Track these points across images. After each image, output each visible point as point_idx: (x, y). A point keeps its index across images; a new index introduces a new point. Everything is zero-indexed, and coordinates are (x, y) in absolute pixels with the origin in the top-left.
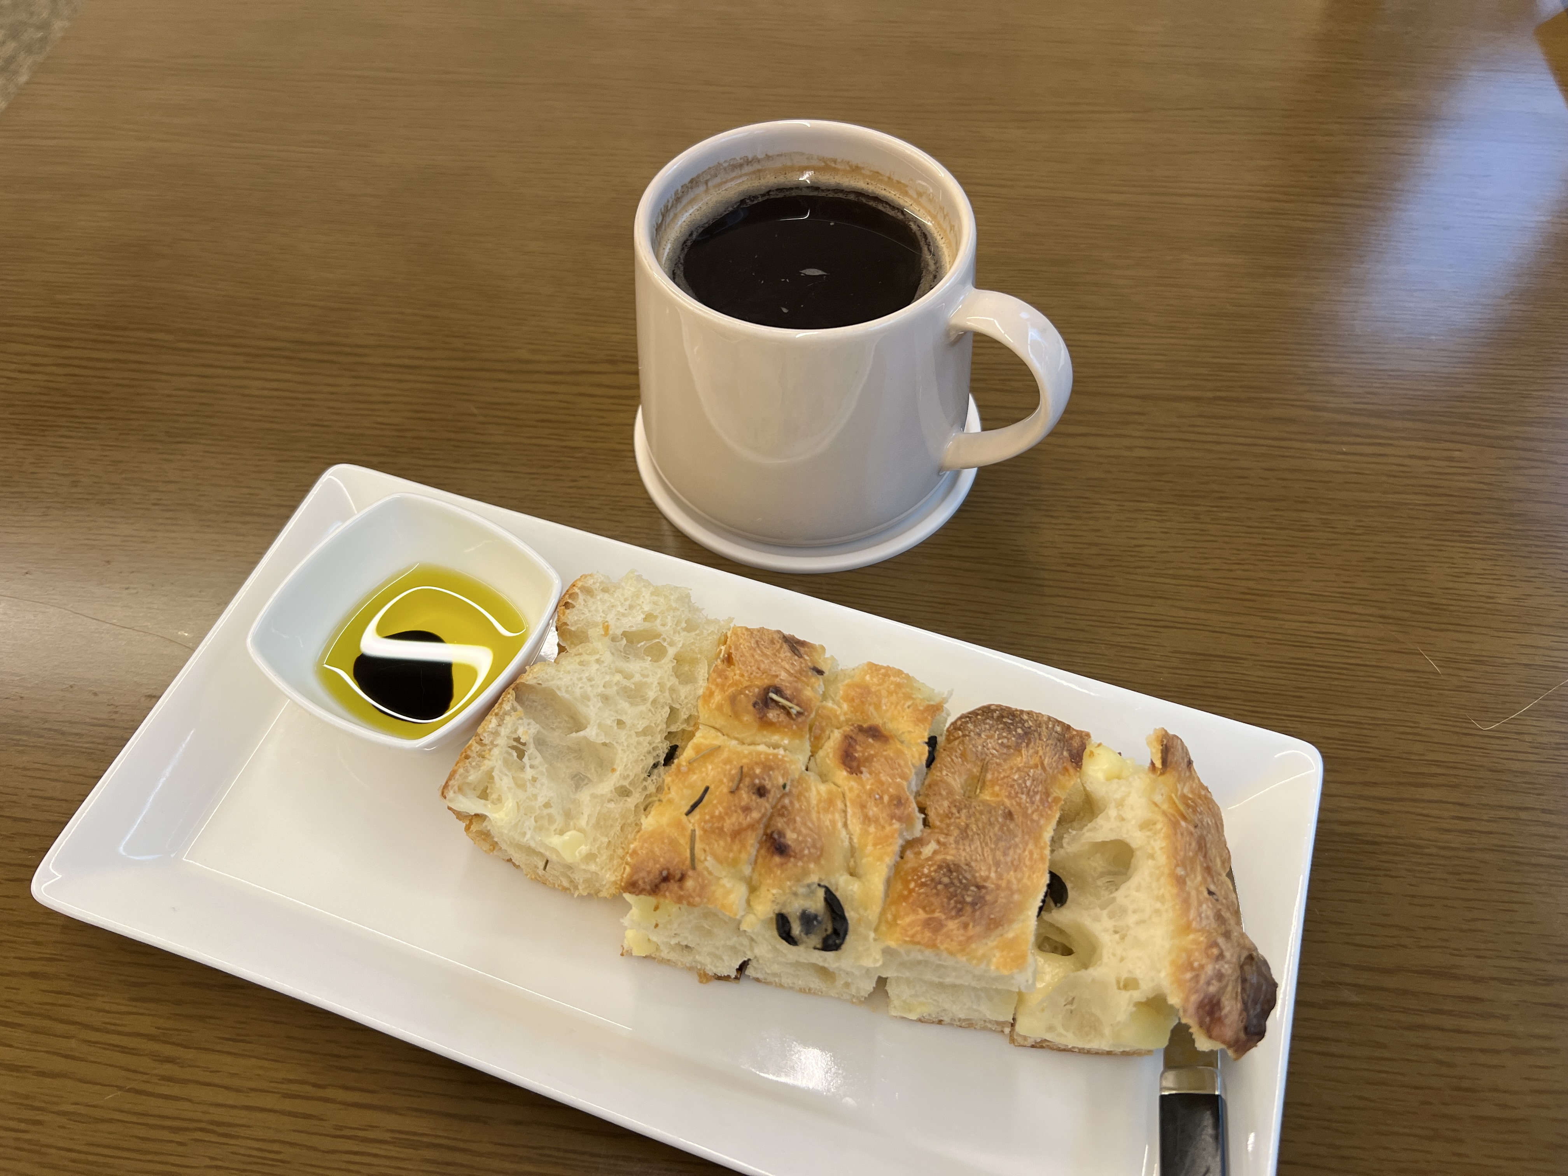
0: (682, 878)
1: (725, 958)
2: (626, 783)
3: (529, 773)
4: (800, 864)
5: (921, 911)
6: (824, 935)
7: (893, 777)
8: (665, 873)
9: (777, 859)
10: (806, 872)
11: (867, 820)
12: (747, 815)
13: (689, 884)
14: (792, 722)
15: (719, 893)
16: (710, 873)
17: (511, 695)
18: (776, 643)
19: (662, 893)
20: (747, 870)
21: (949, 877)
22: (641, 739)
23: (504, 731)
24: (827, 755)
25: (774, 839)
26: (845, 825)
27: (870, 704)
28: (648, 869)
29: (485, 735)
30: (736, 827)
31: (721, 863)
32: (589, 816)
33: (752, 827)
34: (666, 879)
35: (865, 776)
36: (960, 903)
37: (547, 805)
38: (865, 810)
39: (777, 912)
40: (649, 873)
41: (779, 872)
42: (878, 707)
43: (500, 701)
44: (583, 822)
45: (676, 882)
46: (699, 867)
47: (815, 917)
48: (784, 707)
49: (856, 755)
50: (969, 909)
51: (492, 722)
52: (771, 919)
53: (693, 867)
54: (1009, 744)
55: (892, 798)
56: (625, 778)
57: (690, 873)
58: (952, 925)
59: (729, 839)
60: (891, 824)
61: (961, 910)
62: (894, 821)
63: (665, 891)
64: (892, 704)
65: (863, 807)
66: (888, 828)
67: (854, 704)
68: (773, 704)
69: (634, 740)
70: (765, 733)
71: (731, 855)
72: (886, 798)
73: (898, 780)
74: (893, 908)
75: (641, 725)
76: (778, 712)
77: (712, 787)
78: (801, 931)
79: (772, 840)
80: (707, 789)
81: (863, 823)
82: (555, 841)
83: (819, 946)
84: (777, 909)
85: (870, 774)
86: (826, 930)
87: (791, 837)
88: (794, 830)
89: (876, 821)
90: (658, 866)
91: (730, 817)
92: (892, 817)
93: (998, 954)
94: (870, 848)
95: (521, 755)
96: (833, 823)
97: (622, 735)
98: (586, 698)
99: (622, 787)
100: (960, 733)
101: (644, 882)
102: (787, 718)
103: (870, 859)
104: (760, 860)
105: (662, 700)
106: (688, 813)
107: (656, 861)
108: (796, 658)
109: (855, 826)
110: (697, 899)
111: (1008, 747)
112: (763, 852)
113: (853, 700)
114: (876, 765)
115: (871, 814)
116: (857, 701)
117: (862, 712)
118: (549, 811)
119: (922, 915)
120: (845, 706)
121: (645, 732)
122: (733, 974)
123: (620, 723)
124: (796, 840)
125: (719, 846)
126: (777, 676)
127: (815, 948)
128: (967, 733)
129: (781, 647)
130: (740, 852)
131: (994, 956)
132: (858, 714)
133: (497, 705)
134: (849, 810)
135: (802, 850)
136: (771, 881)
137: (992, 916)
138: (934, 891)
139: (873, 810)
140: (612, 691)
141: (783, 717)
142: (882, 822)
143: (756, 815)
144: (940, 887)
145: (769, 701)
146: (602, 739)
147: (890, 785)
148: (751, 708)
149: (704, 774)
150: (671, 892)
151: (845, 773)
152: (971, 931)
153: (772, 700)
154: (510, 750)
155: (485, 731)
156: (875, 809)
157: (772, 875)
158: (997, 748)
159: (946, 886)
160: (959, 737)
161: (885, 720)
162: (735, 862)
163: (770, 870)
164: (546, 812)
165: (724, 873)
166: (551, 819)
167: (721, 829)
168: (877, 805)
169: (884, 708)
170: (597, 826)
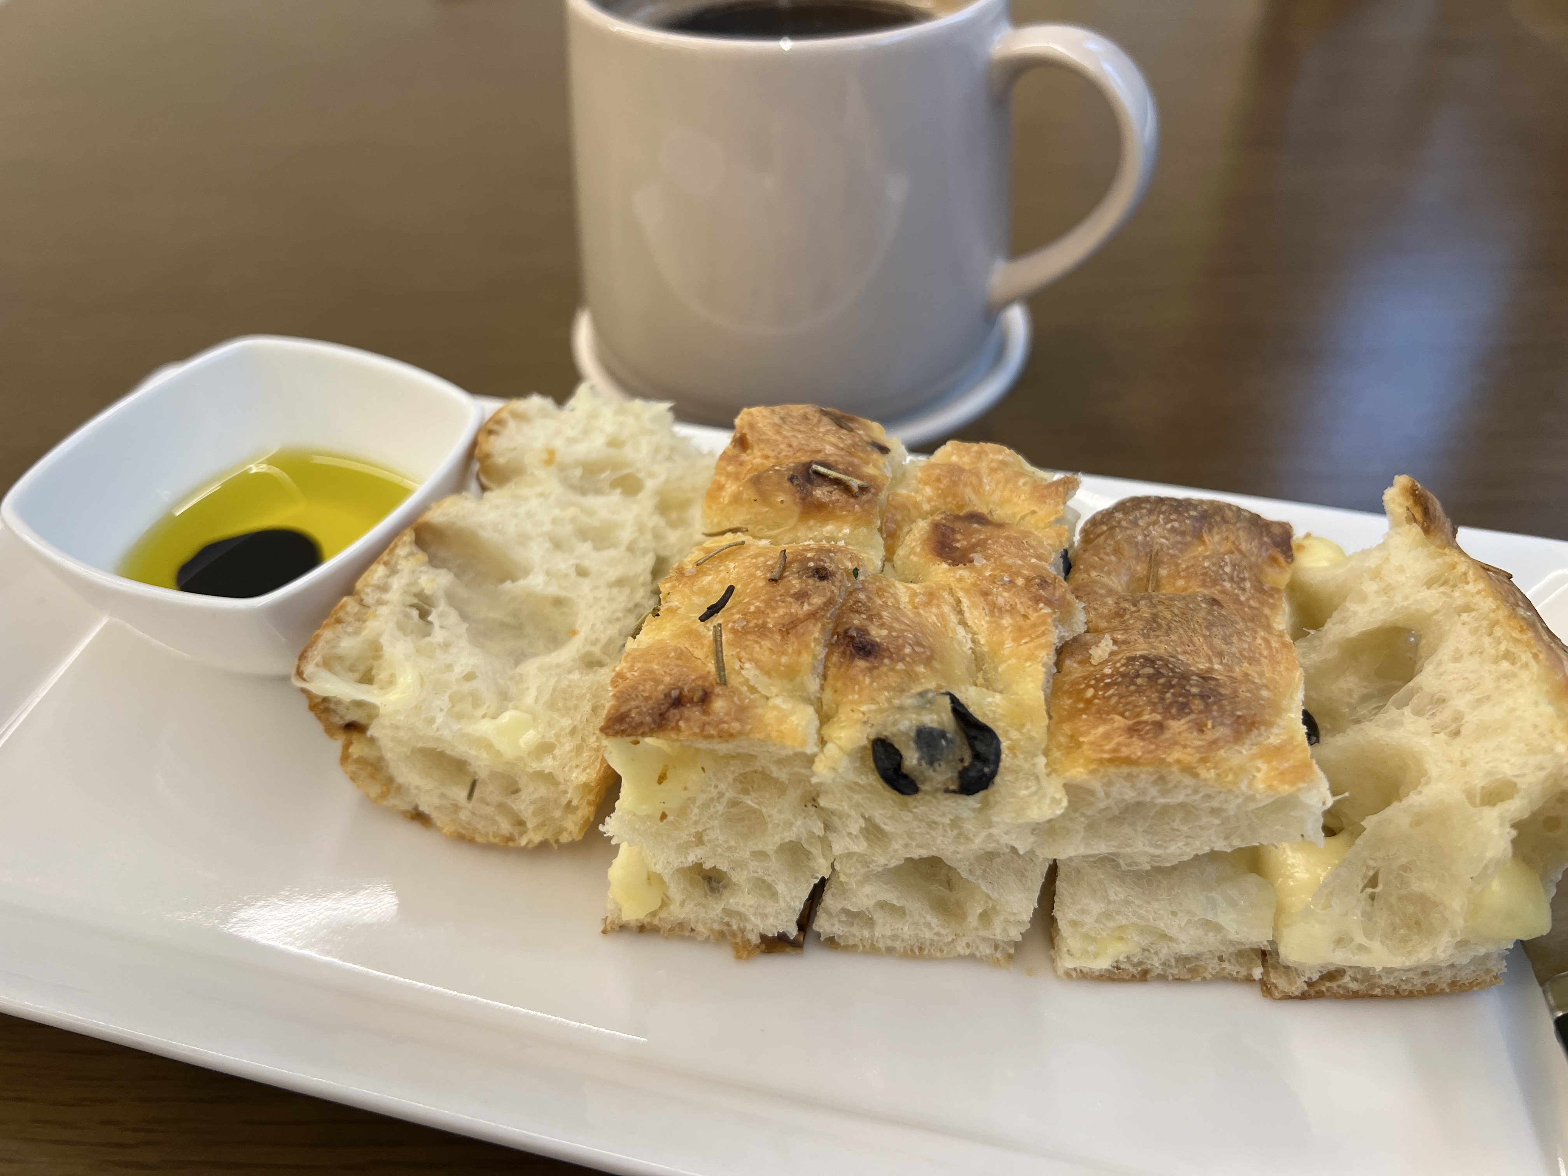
0: (705, 698)
1: (781, 888)
2: (597, 650)
3: (438, 636)
4: (900, 666)
5: (1117, 718)
6: (960, 767)
7: (1023, 558)
8: (675, 693)
9: (861, 664)
10: (911, 676)
11: (995, 610)
12: (803, 603)
13: (719, 705)
14: (852, 500)
15: (770, 716)
16: (753, 689)
17: (408, 537)
18: (811, 417)
19: (673, 724)
20: (813, 685)
21: (1153, 667)
22: (615, 591)
23: (397, 583)
24: (912, 551)
25: (852, 638)
26: (963, 623)
27: (965, 485)
28: (646, 694)
29: (368, 590)
30: (787, 620)
31: (768, 673)
32: (539, 690)
33: (812, 616)
34: (678, 702)
35: (979, 560)
36: (1181, 695)
37: (470, 677)
38: (990, 597)
39: (872, 737)
40: (647, 699)
41: (867, 680)
42: (977, 490)
43: (391, 546)
44: (529, 699)
45: (696, 704)
46: (734, 680)
47: (943, 734)
48: (837, 482)
49: (958, 545)
50: (1197, 705)
51: (378, 572)
52: (864, 748)
53: (723, 682)
54: (1183, 528)
55: (1028, 580)
56: (595, 642)
57: (718, 690)
58: (1177, 726)
59: (778, 637)
60: (1036, 610)
61: (1185, 705)
62: (1041, 605)
63: (678, 721)
64: (998, 483)
65: (985, 594)
66: (1033, 616)
67: (942, 486)
68: (820, 480)
69: (604, 593)
70: (811, 523)
71: (784, 660)
72: (1020, 581)
73: (1033, 560)
74: (1067, 728)
75: (613, 574)
76: (829, 489)
77: (738, 587)
78: (920, 759)
79: (848, 640)
80: (730, 590)
81: (991, 613)
82: (484, 727)
83: (952, 787)
84: (873, 733)
85: (987, 558)
86: (962, 760)
87: (877, 633)
88: (882, 626)
89: (1012, 610)
90: (661, 687)
91: (774, 609)
92: (1037, 600)
93: (1264, 767)
94: (1009, 644)
95: (424, 615)
96: (942, 617)
97: (585, 585)
98: (523, 539)
99: (590, 654)
100: (1105, 528)
101: (640, 713)
102: (845, 496)
103: (1013, 661)
104: (832, 671)
105: (642, 544)
106: (703, 618)
107: (657, 682)
108: (845, 432)
109: (979, 618)
110: (736, 726)
111: (1183, 533)
112: (835, 658)
113: (939, 480)
114: (995, 548)
115: (1000, 601)
116: (945, 481)
117: (955, 496)
118: (474, 684)
119: (1119, 721)
120: (928, 491)
121: (620, 583)
122: (793, 932)
123: (582, 572)
124: (889, 635)
125: (763, 649)
126: (819, 451)
127: (947, 791)
128: (1114, 524)
129: (820, 421)
130: (799, 653)
131: (1259, 770)
132: (949, 500)
133: (387, 551)
134: (966, 603)
135: (900, 648)
136: (856, 697)
137: (1239, 713)
138: (1132, 688)
139: (1003, 597)
140: (566, 530)
141: (837, 495)
142: (1021, 609)
143: (817, 601)
144: (1139, 681)
145: (813, 476)
146: (554, 590)
147: (1022, 567)
148: (787, 484)
149: (723, 574)
150: (688, 720)
151: (945, 566)
152: (1210, 736)
153: (817, 473)
154: (408, 610)
155: (367, 585)
156: (1006, 594)
157: (857, 688)
158: (1167, 535)
159: (1150, 677)
160: (1103, 533)
161: (991, 506)
162: (790, 673)
163: (854, 681)
164: (467, 687)
165: (774, 690)
166: (476, 700)
167: (764, 625)
168: (1008, 590)
169: (988, 488)
170: (552, 705)
